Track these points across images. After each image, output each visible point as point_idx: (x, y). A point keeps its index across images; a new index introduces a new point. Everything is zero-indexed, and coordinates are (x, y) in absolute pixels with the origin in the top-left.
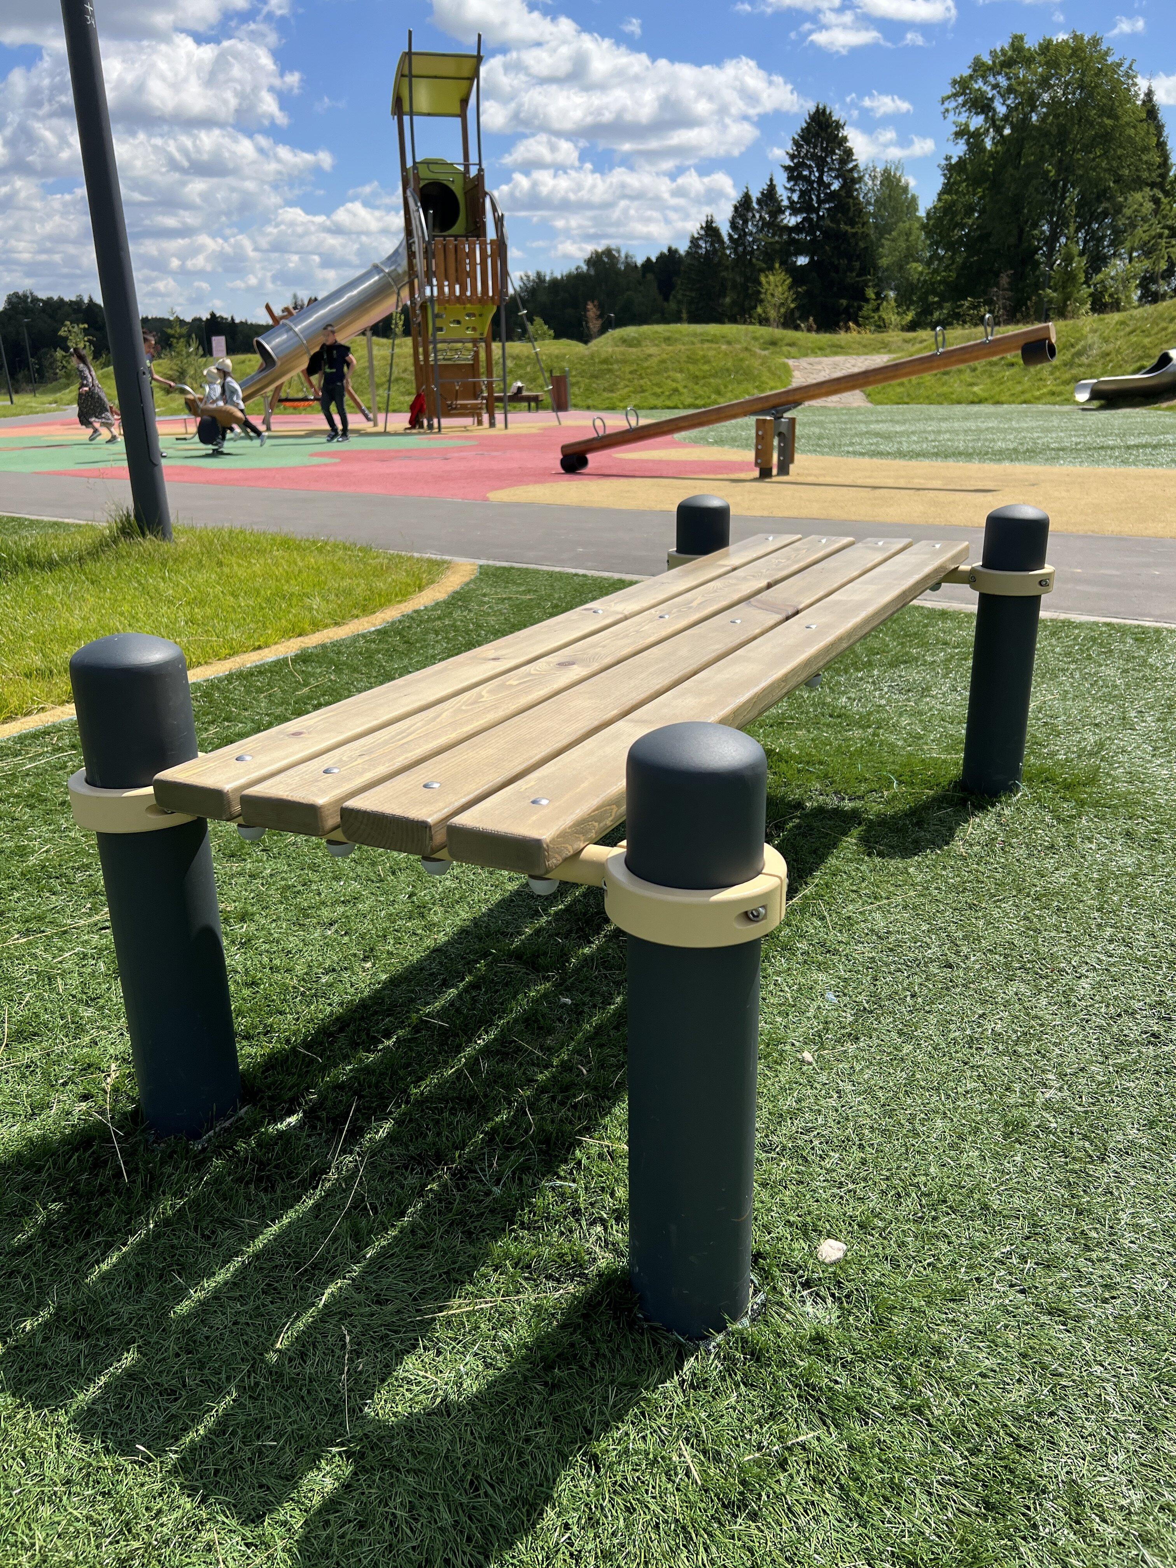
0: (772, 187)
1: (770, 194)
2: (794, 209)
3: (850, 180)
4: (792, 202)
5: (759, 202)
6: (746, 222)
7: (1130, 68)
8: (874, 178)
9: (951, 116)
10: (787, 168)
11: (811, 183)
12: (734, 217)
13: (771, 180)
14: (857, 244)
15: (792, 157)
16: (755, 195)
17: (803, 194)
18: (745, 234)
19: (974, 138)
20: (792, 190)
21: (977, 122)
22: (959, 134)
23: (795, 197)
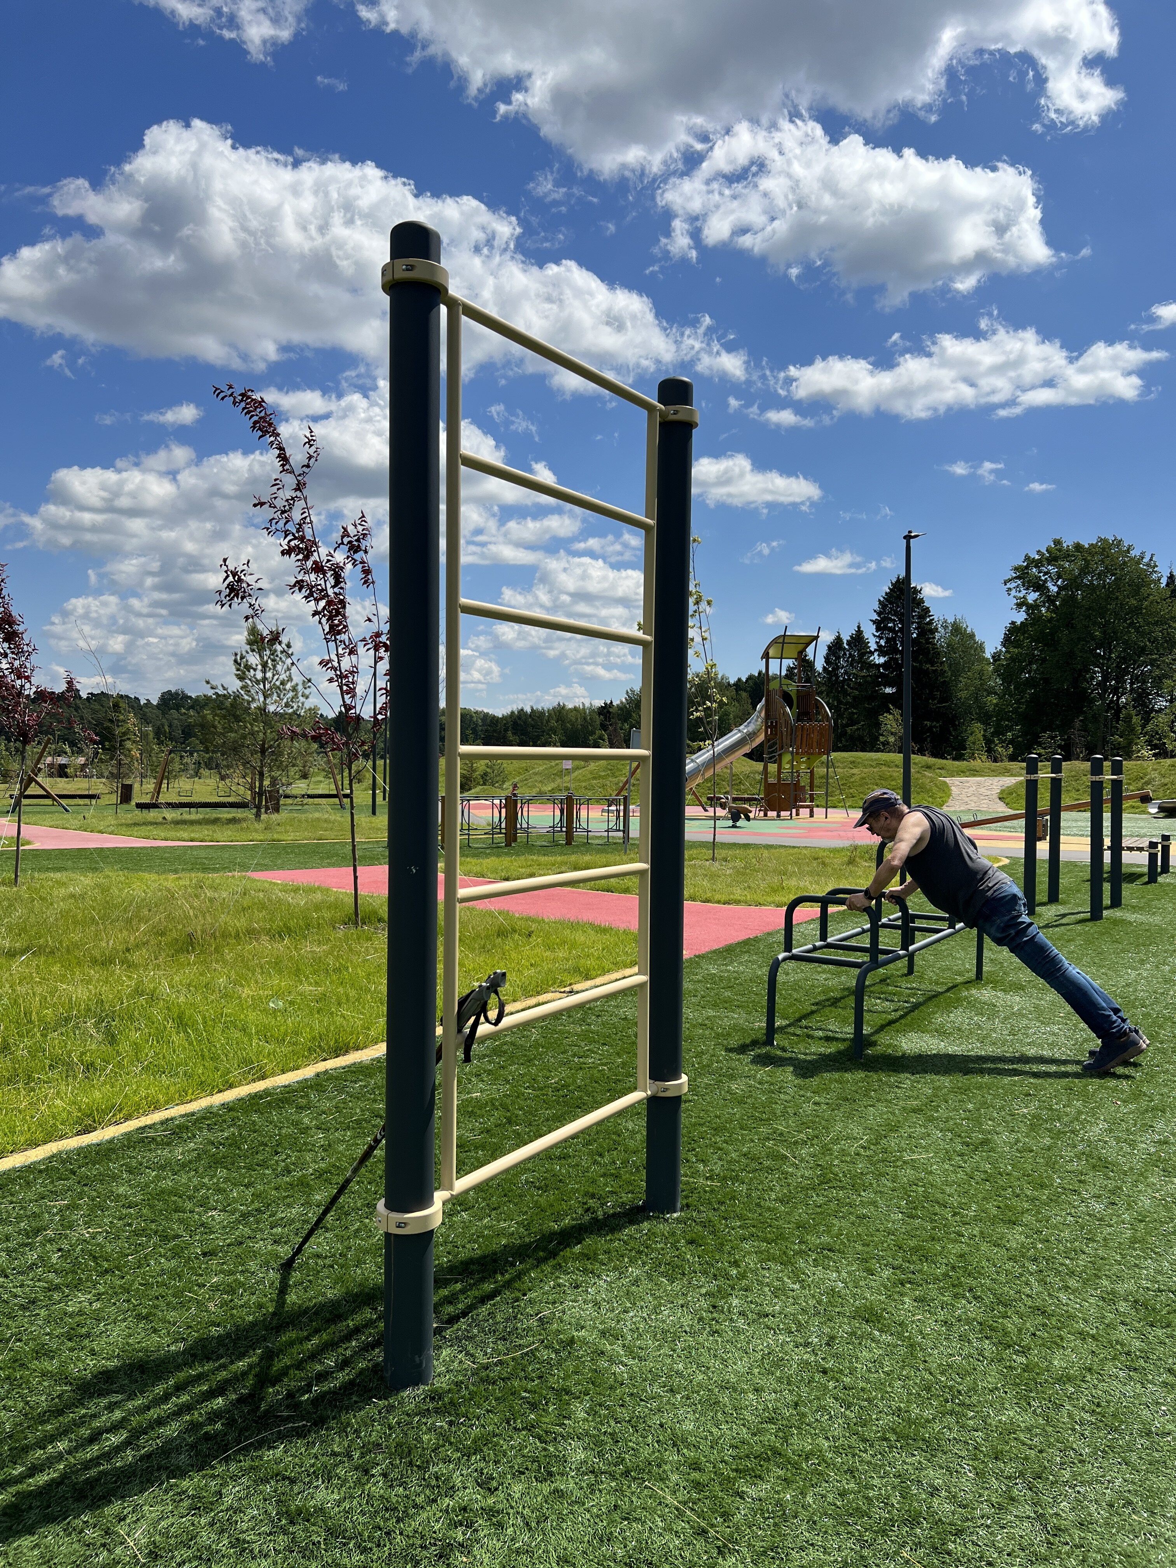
0: (859, 632)
1: (858, 639)
2: (881, 651)
3: (927, 630)
4: (880, 646)
5: (849, 643)
6: (838, 658)
7: (1151, 560)
8: (945, 628)
9: (1013, 593)
10: (874, 622)
11: (895, 632)
12: (827, 654)
13: (859, 627)
14: (937, 679)
15: (879, 614)
16: (845, 638)
17: (888, 640)
18: (838, 668)
19: (1032, 608)
20: (880, 638)
21: (1032, 597)
22: (1019, 605)
23: (883, 642)
